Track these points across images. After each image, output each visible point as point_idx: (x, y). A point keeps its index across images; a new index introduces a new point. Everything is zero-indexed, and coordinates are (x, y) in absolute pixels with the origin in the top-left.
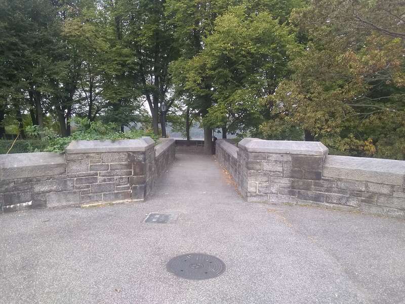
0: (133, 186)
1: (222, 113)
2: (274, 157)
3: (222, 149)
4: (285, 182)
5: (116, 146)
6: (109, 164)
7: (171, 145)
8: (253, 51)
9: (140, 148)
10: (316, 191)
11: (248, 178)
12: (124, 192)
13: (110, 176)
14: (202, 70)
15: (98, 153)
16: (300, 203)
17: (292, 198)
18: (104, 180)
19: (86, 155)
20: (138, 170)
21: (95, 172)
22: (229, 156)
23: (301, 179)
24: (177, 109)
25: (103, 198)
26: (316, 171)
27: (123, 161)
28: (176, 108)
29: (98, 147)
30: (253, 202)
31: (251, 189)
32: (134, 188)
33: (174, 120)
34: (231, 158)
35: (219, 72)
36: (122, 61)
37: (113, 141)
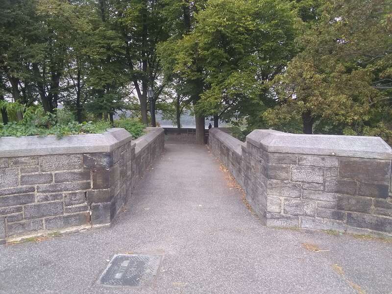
0: (94, 204)
1: (216, 99)
2: (309, 161)
3: (218, 140)
4: (327, 199)
5: (64, 145)
6: (53, 173)
7: (159, 136)
8: (251, 27)
9: (103, 147)
10: (379, 214)
11: (268, 190)
12: (78, 215)
13: (55, 191)
14: (193, 51)
15: (33, 157)
16: (350, 232)
17: (338, 223)
18: (46, 199)
19: (14, 160)
20: (100, 181)
21: (30, 186)
22: (228, 150)
23: (354, 195)
24: (167, 97)
25: (44, 226)
26: (380, 183)
27: (75, 168)
28: (166, 95)
29: (33, 147)
30: (274, 227)
31: (273, 208)
32: (95, 209)
33: (164, 108)
34: (230, 153)
35: (213, 53)
36: (106, 43)
37: (60, 137)
